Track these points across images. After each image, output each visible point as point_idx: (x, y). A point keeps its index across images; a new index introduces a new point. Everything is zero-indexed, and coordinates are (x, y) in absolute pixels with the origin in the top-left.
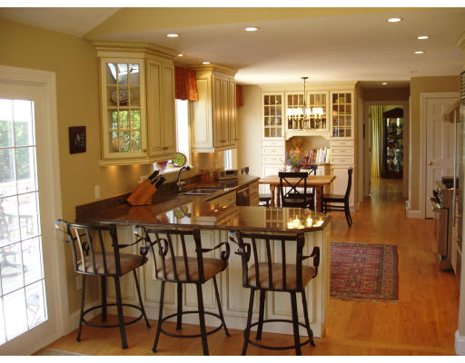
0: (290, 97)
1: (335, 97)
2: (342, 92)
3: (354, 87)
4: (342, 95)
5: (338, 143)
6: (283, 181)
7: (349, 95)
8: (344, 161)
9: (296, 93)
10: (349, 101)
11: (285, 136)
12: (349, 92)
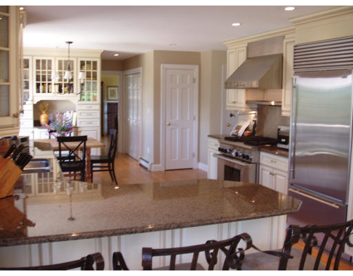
0: (38, 61)
1: (82, 64)
2: (89, 60)
3: (99, 56)
4: (89, 63)
5: (84, 107)
6: (62, 145)
7: (95, 63)
8: (91, 123)
9: (44, 58)
10: (95, 68)
11: (33, 100)
12: (95, 60)
